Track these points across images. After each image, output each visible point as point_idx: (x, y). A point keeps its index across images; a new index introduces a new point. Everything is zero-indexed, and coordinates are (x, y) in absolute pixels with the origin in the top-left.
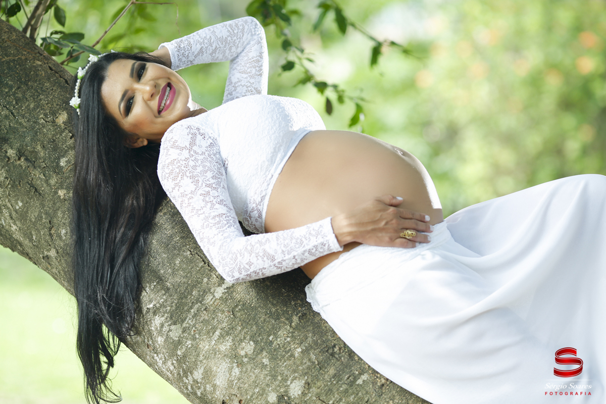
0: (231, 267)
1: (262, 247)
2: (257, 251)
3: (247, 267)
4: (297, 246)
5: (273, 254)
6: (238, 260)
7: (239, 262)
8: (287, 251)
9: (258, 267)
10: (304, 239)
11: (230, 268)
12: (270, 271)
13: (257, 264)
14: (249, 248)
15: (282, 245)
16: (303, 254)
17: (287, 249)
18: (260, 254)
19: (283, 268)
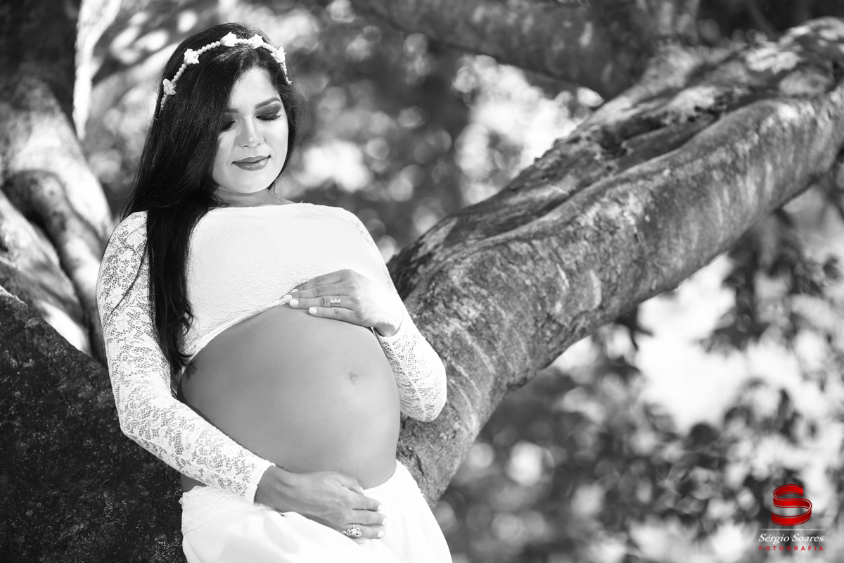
0: (136, 419)
1: (180, 429)
2: (172, 428)
3: (151, 434)
4: (213, 464)
5: (184, 446)
6: (148, 418)
7: (147, 421)
8: (198, 458)
9: (160, 445)
10: (224, 463)
11: (134, 420)
12: (169, 460)
13: (162, 440)
14: (168, 416)
15: (200, 447)
16: (213, 478)
17: (201, 456)
18: (172, 432)
19: (183, 469)
